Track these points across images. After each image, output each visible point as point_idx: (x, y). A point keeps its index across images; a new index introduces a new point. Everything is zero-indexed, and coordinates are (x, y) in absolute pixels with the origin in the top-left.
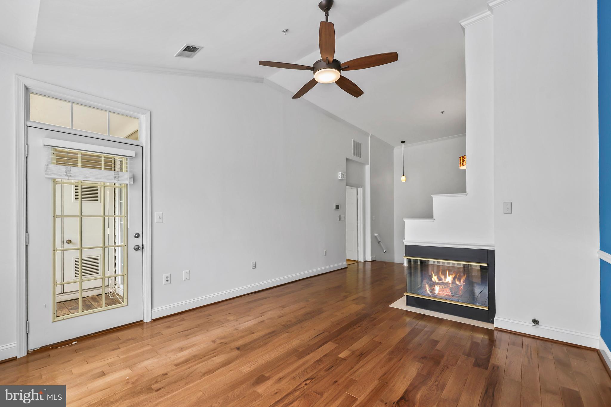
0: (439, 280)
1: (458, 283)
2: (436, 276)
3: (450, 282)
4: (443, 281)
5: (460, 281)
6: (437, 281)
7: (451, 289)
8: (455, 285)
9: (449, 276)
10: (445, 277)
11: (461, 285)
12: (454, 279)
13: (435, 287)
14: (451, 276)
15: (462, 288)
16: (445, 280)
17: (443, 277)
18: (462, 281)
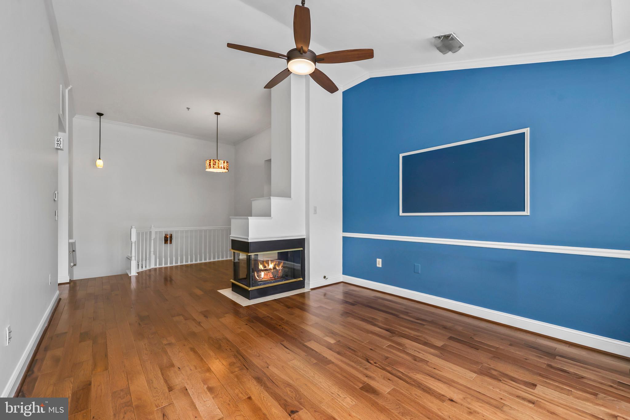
0: (264, 268)
1: (277, 268)
2: (262, 265)
3: (272, 268)
4: (267, 268)
5: (279, 267)
6: (263, 268)
7: (272, 273)
8: (275, 270)
9: (271, 264)
10: (268, 265)
11: (280, 270)
12: (275, 265)
13: (261, 273)
14: (272, 264)
15: (280, 271)
16: (268, 267)
17: (267, 265)
18: (280, 267)
